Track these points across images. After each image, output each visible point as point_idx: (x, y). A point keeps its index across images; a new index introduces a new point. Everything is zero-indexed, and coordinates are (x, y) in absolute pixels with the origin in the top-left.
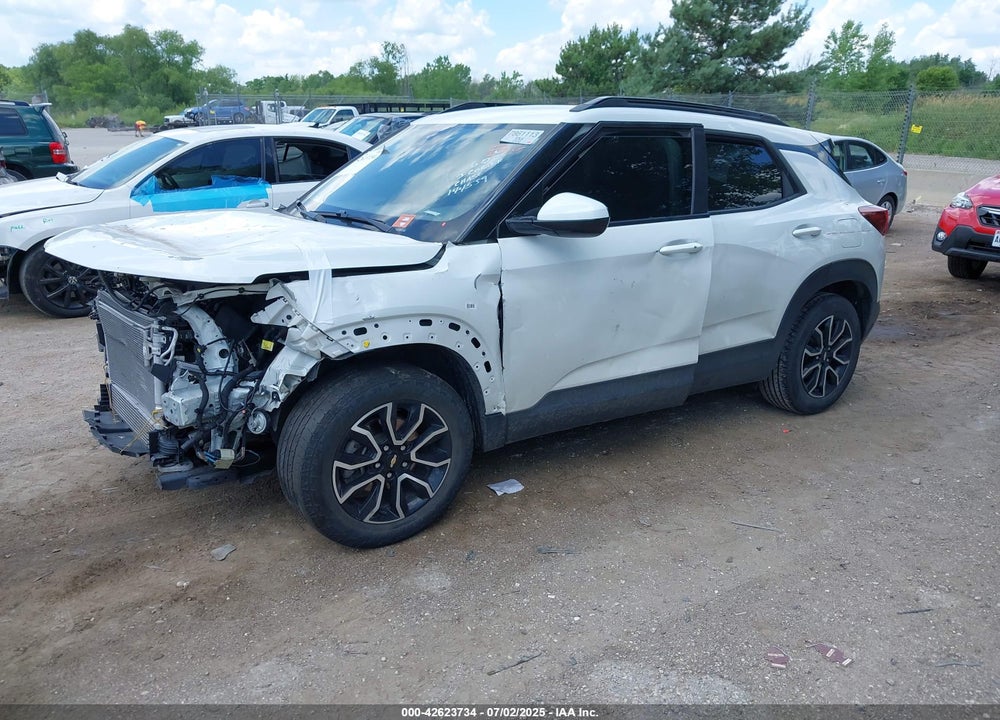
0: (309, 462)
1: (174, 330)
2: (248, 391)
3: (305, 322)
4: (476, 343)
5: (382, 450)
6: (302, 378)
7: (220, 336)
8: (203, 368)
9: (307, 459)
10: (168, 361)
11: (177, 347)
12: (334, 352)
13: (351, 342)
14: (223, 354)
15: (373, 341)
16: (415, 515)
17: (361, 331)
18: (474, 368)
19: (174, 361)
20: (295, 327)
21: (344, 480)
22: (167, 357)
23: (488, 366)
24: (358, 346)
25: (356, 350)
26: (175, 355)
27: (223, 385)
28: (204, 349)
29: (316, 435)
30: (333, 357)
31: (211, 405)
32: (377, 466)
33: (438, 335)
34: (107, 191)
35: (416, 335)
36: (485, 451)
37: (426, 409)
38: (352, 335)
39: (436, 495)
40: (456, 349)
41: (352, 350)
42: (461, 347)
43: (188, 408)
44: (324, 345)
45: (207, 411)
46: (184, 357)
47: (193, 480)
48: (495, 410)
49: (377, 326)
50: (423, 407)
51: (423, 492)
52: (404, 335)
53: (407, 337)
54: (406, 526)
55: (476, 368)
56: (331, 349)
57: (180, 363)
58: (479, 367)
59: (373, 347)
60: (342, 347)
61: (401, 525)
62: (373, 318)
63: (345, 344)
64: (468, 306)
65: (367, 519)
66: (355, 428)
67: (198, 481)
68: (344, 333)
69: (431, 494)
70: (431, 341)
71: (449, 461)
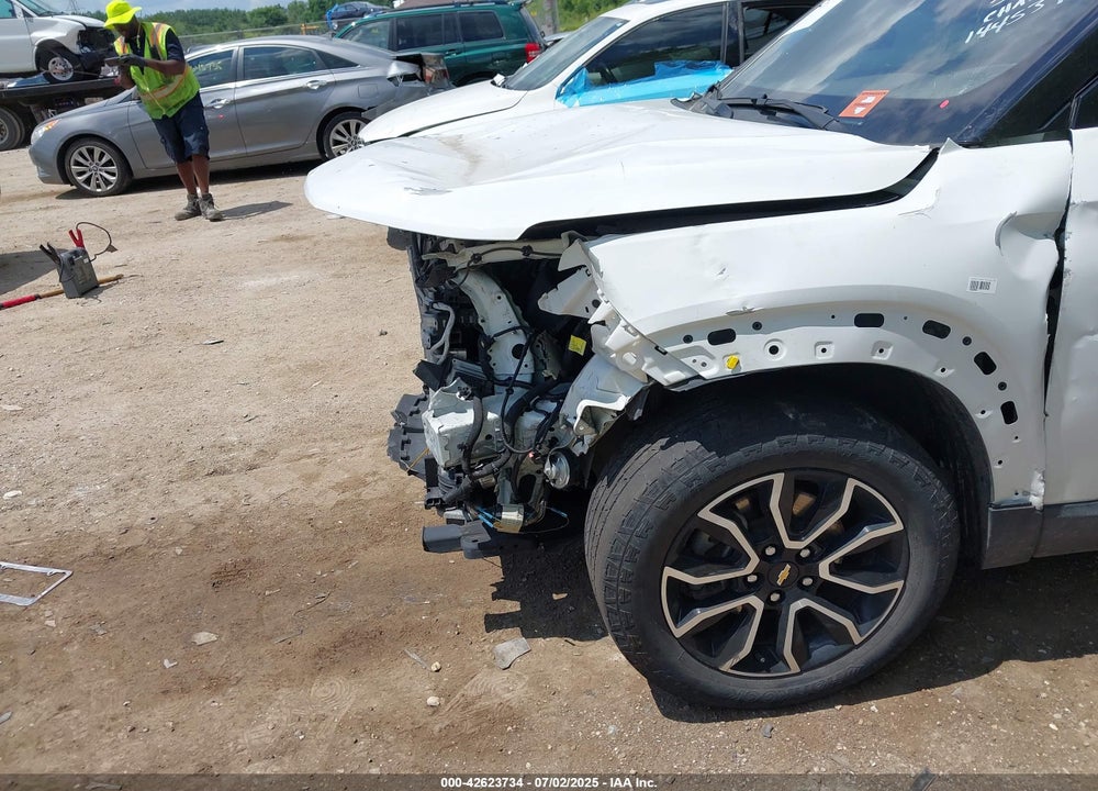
0: (617, 564)
1: (449, 309)
2: (541, 418)
3: (616, 317)
4: (986, 363)
5: (762, 556)
6: (618, 412)
7: (515, 323)
8: (489, 371)
9: (615, 559)
10: (442, 358)
11: (453, 336)
12: (669, 377)
13: (701, 358)
14: (518, 352)
15: (750, 354)
16: (821, 670)
17: (722, 336)
18: (977, 417)
19: (449, 357)
20: (602, 323)
21: (685, 599)
22: (441, 349)
23: (1009, 413)
24: (714, 366)
25: (711, 372)
26: (451, 348)
27: (510, 403)
28: (490, 342)
29: (630, 519)
30: (665, 384)
31: (489, 437)
32: (752, 579)
33: (892, 349)
34: (531, 92)
35: (843, 345)
36: (986, 566)
37: (856, 487)
38: (705, 343)
39: (867, 642)
40: (937, 376)
41: (703, 374)
42: (948, 372)
43: (450, 440)
44: (648, 360)
45: (480, 445)
46: (463, 353)
47: (467, 544)
48: (1017, 497)
49: (757, 326)
50: (851, 484)
51: (841, 635)
52: (816, 345)
53: (824, 350)
54: (801, 687)
55: (980, 416)
56: (665, 369)
57: (456, 362)
58: (987, 414)
59: (745, 368)
60: (684, 367)
61: (792, 683)
62: (750, 311)
63: (688, 361)
64: (974, 285)
65: (726, 667)
66: (706, 514)
67: (475, 546)
68: (688, 339)
69: (857, 639)
70: (878, 359)
71: (899, 585)
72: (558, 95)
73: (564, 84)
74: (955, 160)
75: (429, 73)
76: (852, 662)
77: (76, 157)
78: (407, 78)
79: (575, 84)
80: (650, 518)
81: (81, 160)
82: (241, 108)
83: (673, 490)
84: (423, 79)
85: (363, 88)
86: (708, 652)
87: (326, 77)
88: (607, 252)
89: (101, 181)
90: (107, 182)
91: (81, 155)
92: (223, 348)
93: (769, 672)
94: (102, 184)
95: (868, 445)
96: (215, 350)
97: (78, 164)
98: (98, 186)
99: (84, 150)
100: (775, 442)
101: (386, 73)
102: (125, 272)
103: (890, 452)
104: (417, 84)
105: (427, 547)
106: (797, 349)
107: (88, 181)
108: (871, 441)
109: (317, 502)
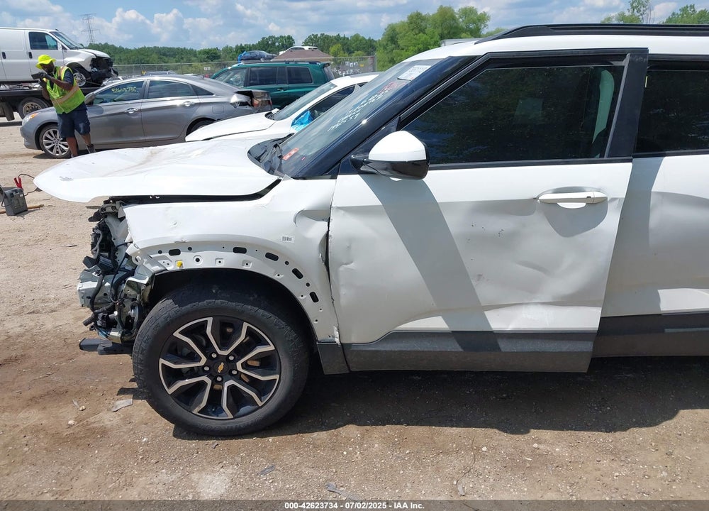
1: (100, 232)
3: (132, 240)
4: (297, 273)
5: (208, 357)
8: (115, 263)
10: (96, 256)
12: (155, 268)
13: (166, 261)
15: (187, 261)
16: (243, 418)
17: (175, 252)
18: (300, 298)
19: (99, 255)
22: (95, 251)
23: (314, 297)
24: (172, 265)
25: (170, 268)
27: (116, 279)
28: (116, 249)
30: (153, 272)
31: (105, 294)
32: (206, 368)
33: (253, 264)
34: (278, 122)
35: (229, 260)
36: (326, 373)
37: (248, 327)
38: (167, 255)
39: (265, 405)
40: (276, 277)
41: (168, 268)
42: (281, 276)
43: (84, 294)
44: (145, 260)
45: (100, 299)
46: (107, 254)
47: (100, 348)
48: (330, 338)
49: (190, 249)
50: (246, 325)
51: (251, 401)
52: (216, 259)
53: (220, 262)
54: (234, 425)
55: (301, 297)
56: (153, 265)
57: (102, 258)
58: (304, 297)
59: (185, 267)
60: (160, 265)
61: (229, 423)
62: (184, 242)
63: (161, 262)
64: (284, 239)
65: (196, 411)
66: (177, 334)
67: (102, 348)
68: (160, 252)
69: (260, 404)
70: (245, 268)
71: (277, 377)
72: (293, 124)
73: (297, 119)
74: (288, 184)
75: (256, 102)
76: (258, 415)
77: (46, 134)
78: (242, 104)
79: (303, 118)
80: (149, 334)
81: (49, 137)
82: (144, 114)
83: (159, 321)
84: (252, 105)
85: (216, 108)
86: (187, 404)
87: (195, 100)
88: (130, 212)
89: (59, 150)
90: (63, 151)
91: (49, 133)
92: (75, 249)
93: (218, 416)
94: (60, 152)
95: (249, 307)
96: (70, 250)
97: (47, 139)
98: (58, 152)
99: (51, 131)
100: (205, 302)
101: (230, 99)
102: (45, 203)
103: (261, 311)
104: (248, 108)
105: (82, 347)
106: (208, 260)
107: (52, 149)
108: (252, 305)
109: (75, 331)
